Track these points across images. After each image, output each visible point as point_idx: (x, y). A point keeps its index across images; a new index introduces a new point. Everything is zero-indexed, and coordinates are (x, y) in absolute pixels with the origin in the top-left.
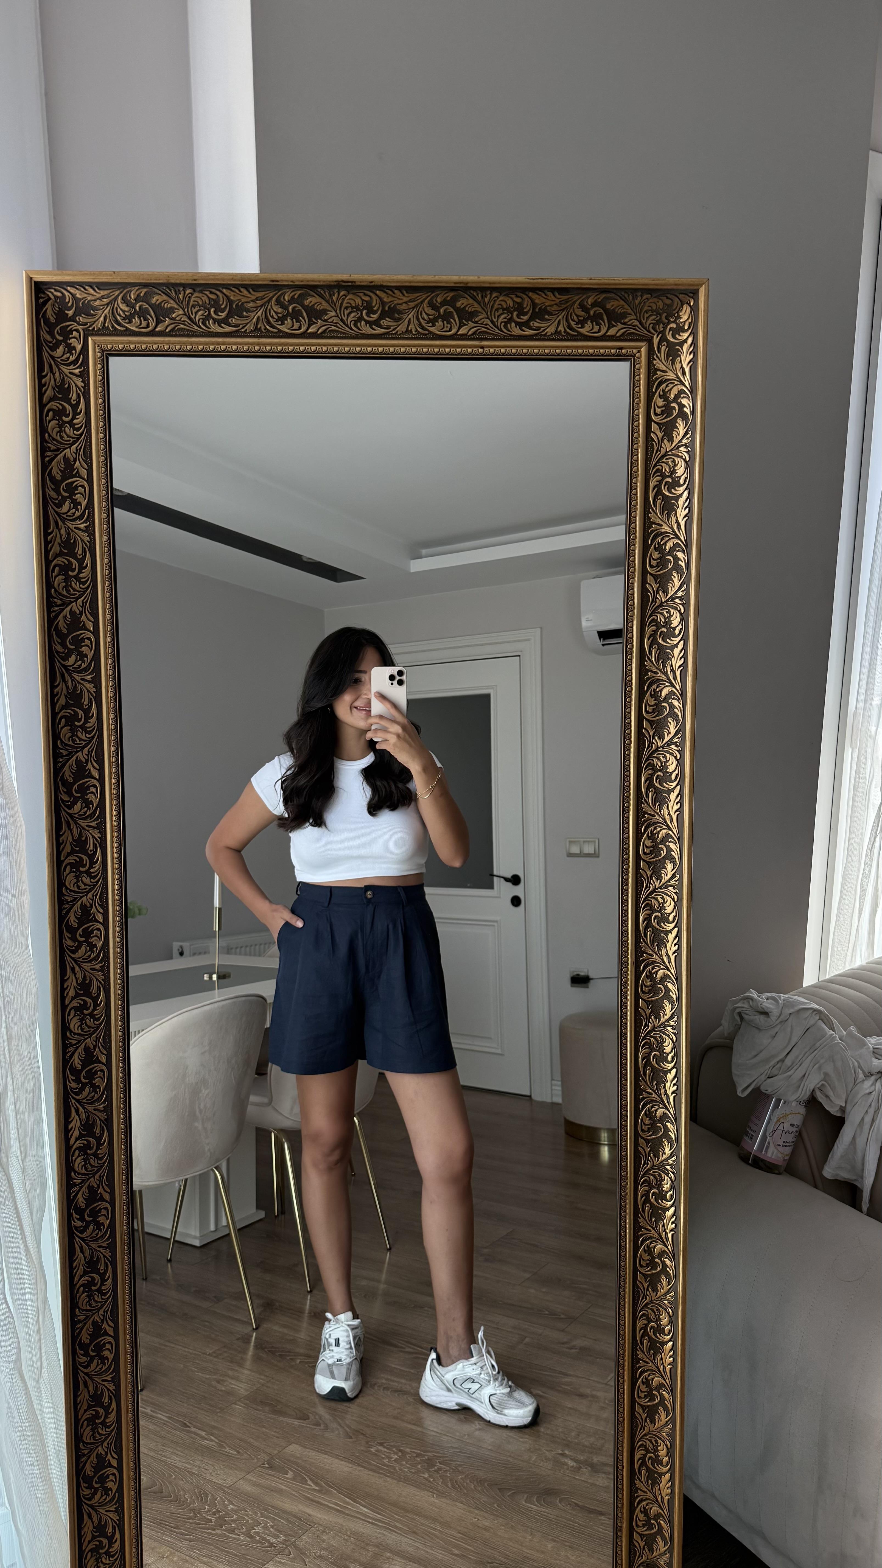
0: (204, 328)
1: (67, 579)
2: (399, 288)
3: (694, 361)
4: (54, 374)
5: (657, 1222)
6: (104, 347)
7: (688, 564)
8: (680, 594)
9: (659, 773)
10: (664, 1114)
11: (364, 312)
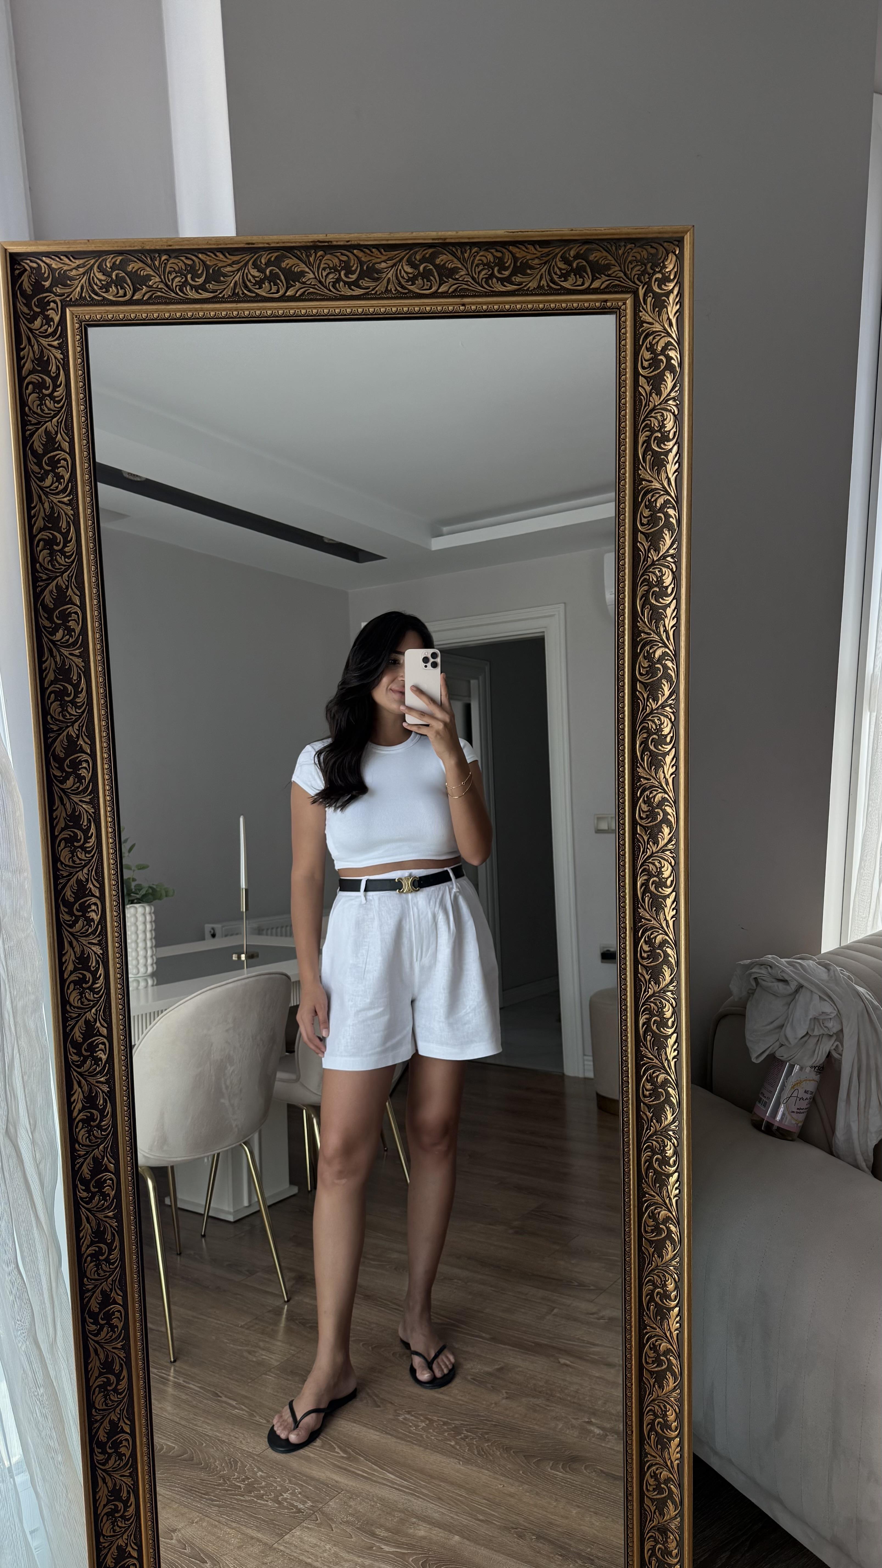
0: (182, 295)
1: (52, 553)
2: (376, 247)
3: (680, 312)
4: (32, 347)
5: (661, 1188)
6: (82, 317)
7: (679, 521)
8: (672, 552)
9: (654, 736)
10: (666, 1079)
11: (343, 273)
